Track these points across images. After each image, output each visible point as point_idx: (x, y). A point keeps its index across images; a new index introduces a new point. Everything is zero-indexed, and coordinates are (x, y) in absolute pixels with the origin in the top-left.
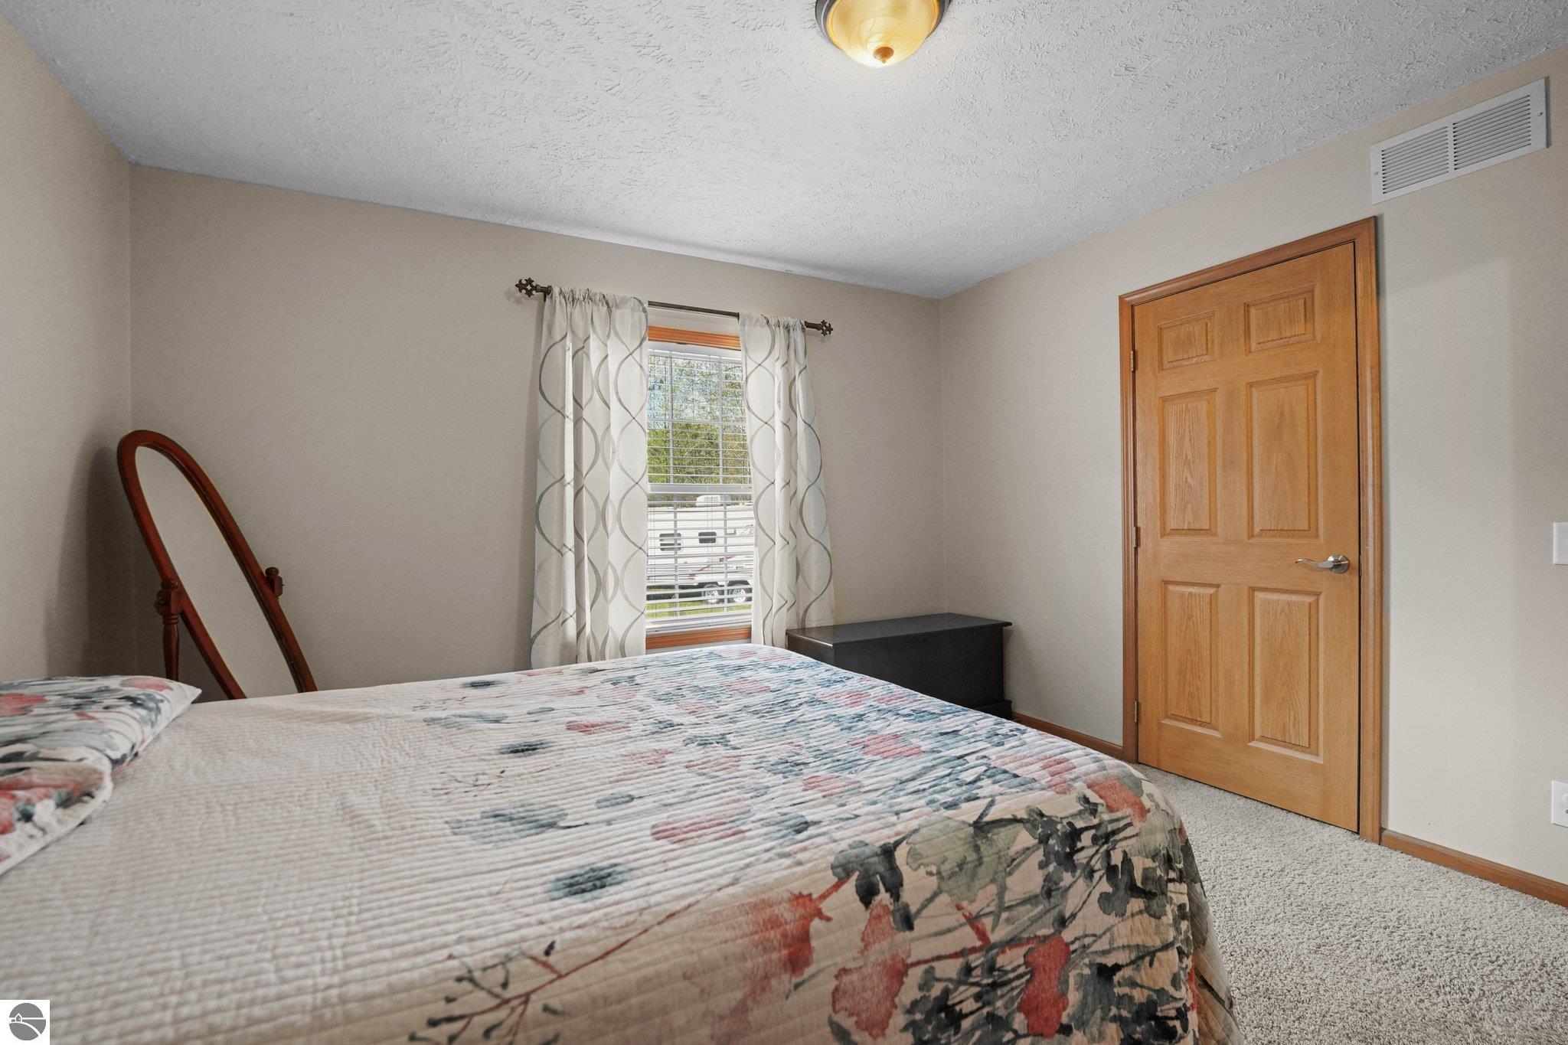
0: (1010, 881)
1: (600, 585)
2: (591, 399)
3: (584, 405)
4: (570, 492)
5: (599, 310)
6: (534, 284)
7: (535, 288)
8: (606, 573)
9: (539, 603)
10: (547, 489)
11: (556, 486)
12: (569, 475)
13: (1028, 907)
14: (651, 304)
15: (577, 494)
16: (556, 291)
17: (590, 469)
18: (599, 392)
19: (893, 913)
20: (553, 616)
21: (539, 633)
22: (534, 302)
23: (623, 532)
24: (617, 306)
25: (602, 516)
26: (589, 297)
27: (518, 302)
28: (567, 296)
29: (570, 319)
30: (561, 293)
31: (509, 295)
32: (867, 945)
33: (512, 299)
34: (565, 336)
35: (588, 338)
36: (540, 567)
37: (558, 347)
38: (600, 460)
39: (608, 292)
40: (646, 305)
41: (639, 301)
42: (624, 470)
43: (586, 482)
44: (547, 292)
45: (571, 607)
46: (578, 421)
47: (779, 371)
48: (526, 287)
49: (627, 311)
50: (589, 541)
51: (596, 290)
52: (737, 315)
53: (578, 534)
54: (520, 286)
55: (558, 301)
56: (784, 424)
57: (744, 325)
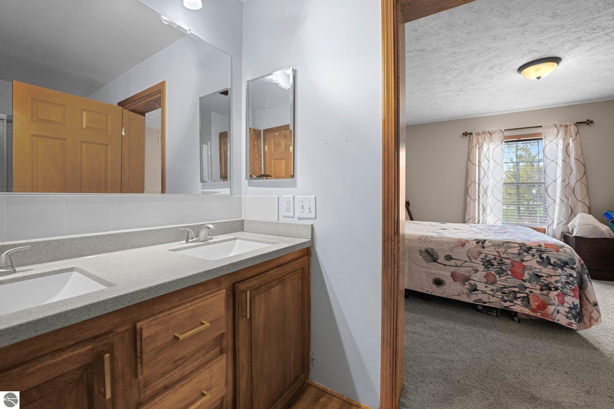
0: (508, 250)
1: (484, 210)
2: (483, 160)
3: (481, 162)
4: (477, 185)
5: (487, 136)
6: (467, 133)
7: (467, 134)
8: (486, 207)
9: (468, 213)
10: (470, 185)
11: (473, 184)
12: (477, 181)
13: (513, 255)
14: (505, 130)
15: (479, 185)
16: (474, 133)
17: (483, 179)
18: (486, 158)
19: (481, 246)
20: (472, 217)
21: (467, 221)
22: (468, 137)
23: (493, 196)
24: (493, 133)
25: (486, 192)
26: (484, 133)
27: (464, 138)
28: (477, 134)
29: (478, 140)
30: (475, 133)
31: (461, 136)
32: (475, 248)
33: (462, 137)
34: (476, 145)
35: (483, 144)
36: (468, 204)
37: (474, 148)
38: (486, 176)
39: (490, 130)
40: (503, 131)
41: (501, 130)
42: (494, 179)
43: (481, 183)
44: (471, 134)
45: (477, 216)
46: (479, 166)
47: (561, 142)
48: (465, 134)
49: (497, 134)
50: (482, 197)
51: (486, 130)
52: (541, 127)
53: (479, 197)
54: (464, 134)
55: (474, 136)
56: (563, 160)
57: (544, 129)
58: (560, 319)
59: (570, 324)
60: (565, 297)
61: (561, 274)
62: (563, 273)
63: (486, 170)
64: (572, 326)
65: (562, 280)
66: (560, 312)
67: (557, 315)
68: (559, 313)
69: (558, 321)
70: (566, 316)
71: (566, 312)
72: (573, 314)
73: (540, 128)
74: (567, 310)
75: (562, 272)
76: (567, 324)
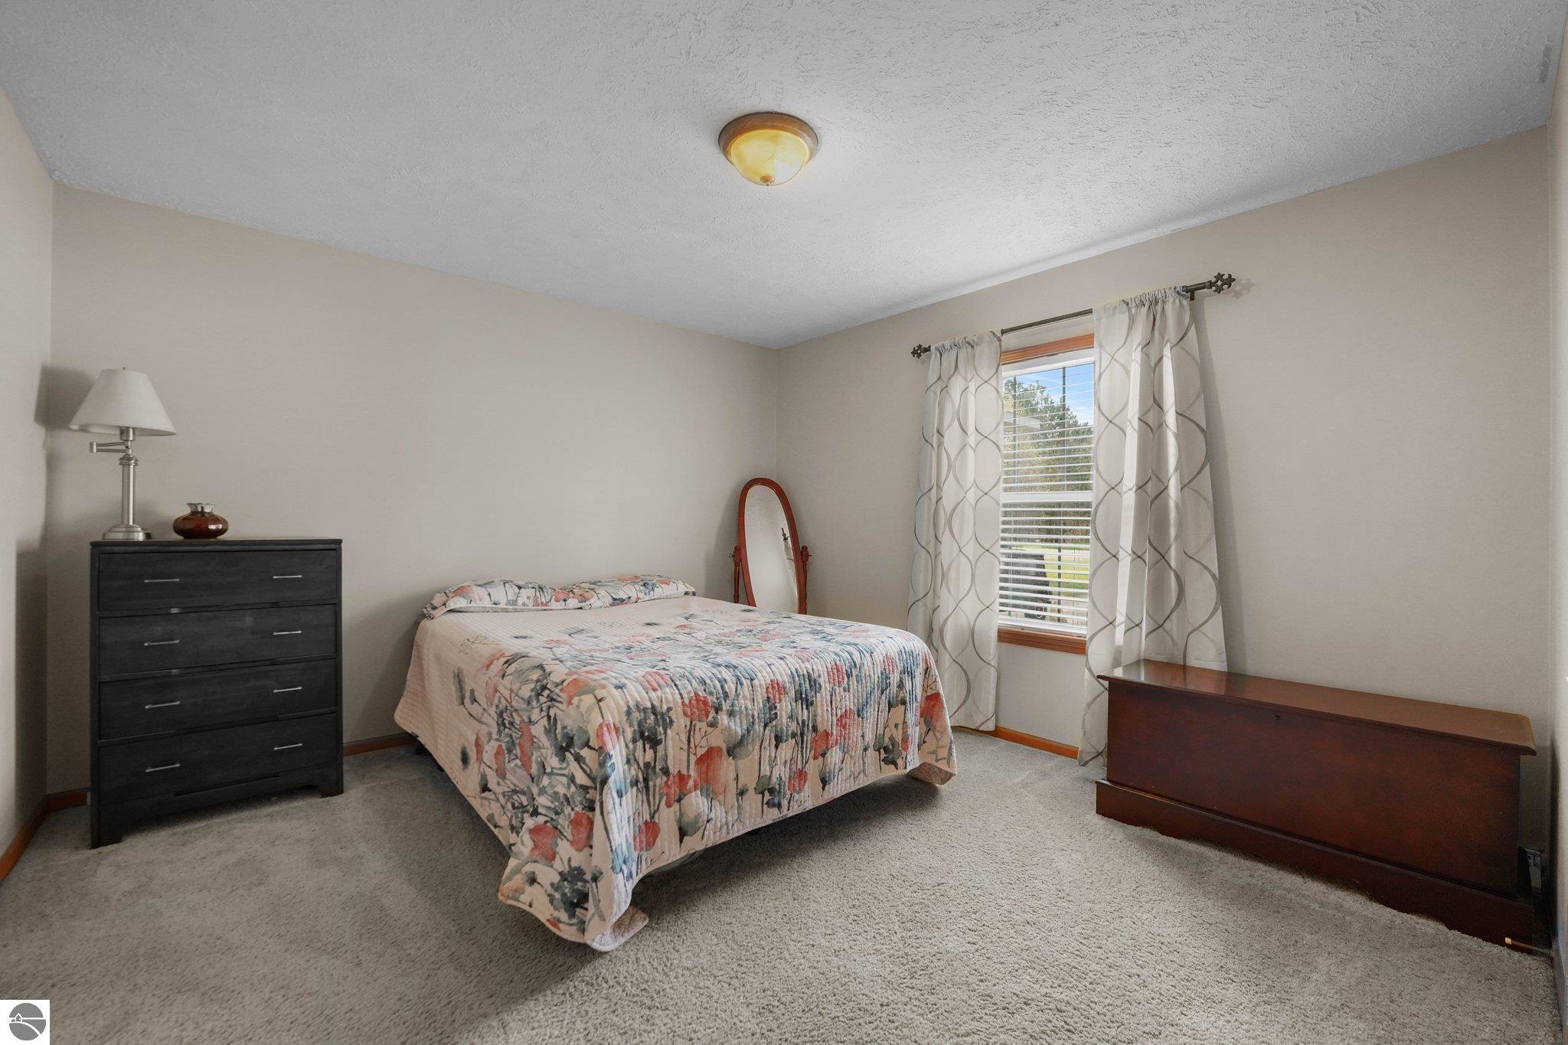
2: (949, 425)
3: (943, 434)
5: (963, 354)
6: (922, 347)
7: (921, 350)
10: (918, 501)
11: (923, 499)
14: (1003, 332)
15: (936, 504)
16: (933, 348)
17: (944, 484)
22: (921, 361)
24: (978, 344)
26: (957, 345)
27: (913, 363)
28: (940, 349)
29: (940, 368)
30: (937, 348)
31: (907, 360)
33: (909, 363)
34: (936, 382)
35: (951, 378)
37: (932, 391)
38: (952, 476)
39: (972, 335)
40: (1000, 335)
41: (995, 334)
44: (928, 350)
46: (939, 446)
47: (1137, 356)
48: (917, 352)
49: (984, 346)
51: (962, 335)
52: (1090, 312)
54: (914, 353)
55: (934, 355)
56: (1139, 419)
57: (1099, 319)
58: (535, 904)
59: (556, 922)
60: (559, 841)
61: (555, 771)
62: (560, 769)
63: (952, 458)
64: (559, 929)
65: (556, 789)
66: (538, 880)
67: (528, 889)
68: (535, 884)
69: (530, 906)
70: (549, 895)
71: (552, 885)
72: (564, 895)
73: (1088, 317)
74: (557, 879)
75: (558, 766)
76: (548, 920)
